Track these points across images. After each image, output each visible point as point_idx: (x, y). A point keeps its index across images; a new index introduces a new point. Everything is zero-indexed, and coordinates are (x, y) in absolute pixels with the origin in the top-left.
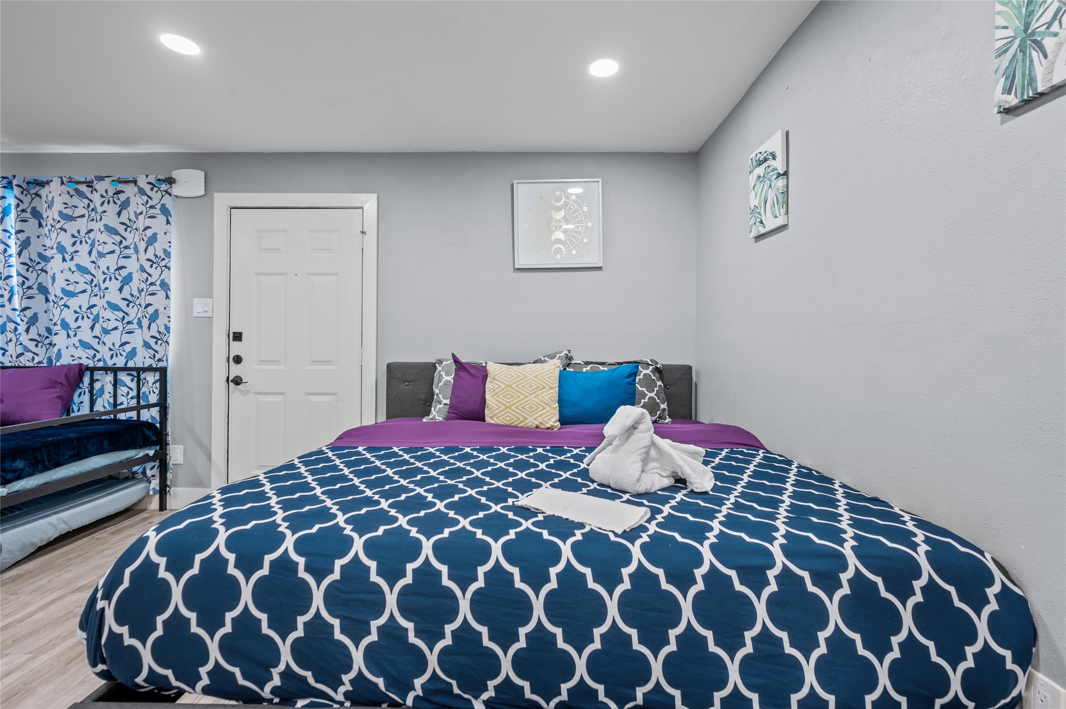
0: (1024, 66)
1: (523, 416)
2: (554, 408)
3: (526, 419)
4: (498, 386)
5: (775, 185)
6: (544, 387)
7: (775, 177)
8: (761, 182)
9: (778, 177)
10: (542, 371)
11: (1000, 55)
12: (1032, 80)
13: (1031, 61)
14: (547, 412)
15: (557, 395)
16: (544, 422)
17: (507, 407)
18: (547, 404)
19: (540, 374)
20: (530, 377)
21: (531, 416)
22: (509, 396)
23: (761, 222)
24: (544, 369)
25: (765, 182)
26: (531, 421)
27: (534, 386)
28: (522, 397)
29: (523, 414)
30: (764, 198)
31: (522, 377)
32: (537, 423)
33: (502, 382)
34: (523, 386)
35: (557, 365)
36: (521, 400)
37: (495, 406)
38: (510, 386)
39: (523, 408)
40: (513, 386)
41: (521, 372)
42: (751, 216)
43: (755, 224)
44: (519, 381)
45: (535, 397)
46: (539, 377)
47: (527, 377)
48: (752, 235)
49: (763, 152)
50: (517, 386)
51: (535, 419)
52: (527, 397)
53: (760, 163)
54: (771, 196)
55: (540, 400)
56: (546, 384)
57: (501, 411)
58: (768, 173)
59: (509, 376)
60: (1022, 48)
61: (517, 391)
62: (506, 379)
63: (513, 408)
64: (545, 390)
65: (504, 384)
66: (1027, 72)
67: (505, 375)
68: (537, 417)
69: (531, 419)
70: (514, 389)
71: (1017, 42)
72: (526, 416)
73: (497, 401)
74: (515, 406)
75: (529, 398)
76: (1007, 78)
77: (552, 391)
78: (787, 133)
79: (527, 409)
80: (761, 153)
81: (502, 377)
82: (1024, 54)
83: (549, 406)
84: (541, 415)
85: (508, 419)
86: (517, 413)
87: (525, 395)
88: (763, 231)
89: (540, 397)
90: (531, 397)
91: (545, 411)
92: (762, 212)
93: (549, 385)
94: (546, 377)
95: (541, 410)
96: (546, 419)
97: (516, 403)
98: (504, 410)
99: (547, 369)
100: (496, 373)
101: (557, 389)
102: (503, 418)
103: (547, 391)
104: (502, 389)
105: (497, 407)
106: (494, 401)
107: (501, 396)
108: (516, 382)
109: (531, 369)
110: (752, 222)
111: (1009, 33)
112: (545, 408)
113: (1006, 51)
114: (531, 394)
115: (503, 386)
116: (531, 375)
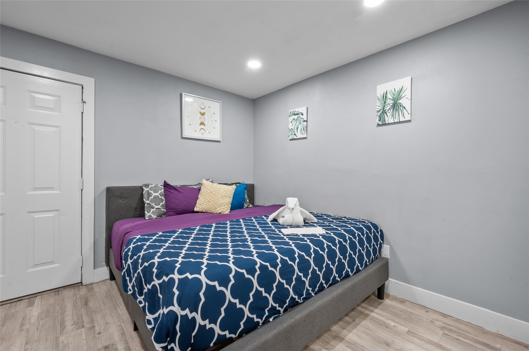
0: (383, 117)
1: (215, 207)
2: (229, 207)
3: (216, 208)
4: (206, 191)
5: (303, 124)
6: (227, 197)
7: (303, 121)
8: (295, 121)
9: (304, 121)
10: (227, 189)
11: (378, 112)
12: (385, 120)
13: (385, 116)
14: (226, 207)
15: (231, 201)
16: (224, 212)
17: (209, 201)
18: (227, 204)
19: (227, 190)
20: (222, 190)
21: (219, 208)
22: (211, 197)
23: (295, 134)
24: (228, 188)
25: (297, 121)
26: (218, 210)
27: (223, 195)
28: (217, 198)
29: (216, 206)
30: (297, 127)
31: (218, 189)
32: (221, 211)
33: (208, 190)
34: (218, 194)
35: (234, 188)
36: (216, 200)
37: (203, 200)
38: (212, 192)
39: (216, 203)
40: (213, 193)
41: (218, 187)
42: (289, 131)
43: (292, 134)
44: (217, 191)
45: (222, 200)
46: (226, 191)
47: (220, 190)
48: (290, 138)
49: (297, 111)
50: (215, 193)
51: (220, 209)
52: (219, 199)
53: (295, 115)
54: (300, 127)
55: (225, 202)
56: (228, 195)
57: (206, 202)
58: (299, 119)
59: (212, 188)
60: (383, 112)
61: (215, 195)
62: (211, 189)
63: (212, 202)
64: (227, 198)
65: (210, 191)
66: (384, 118)
67: (210, 187)
68: (221, 209)
69: (218, 209)
70: (213, 194)
71: (382, 111)
72: (217, 207)
73: (205, 198)
74: (213, 202)
75: (219, 200)
76: (379, 118)
77: (230, 199)
78: (307, 108)
79: (218, 204)
80: (295, 111)
81: (209, 187)
82: (383, 114)
83: (228, 205)
84: (223, 208)
85: (208, 207)
86: (213, 205)
87: (218, 198)
88: (295, 137)
89: (224, 200)
90: (221, 199)
91: (225, 207)
92: (296, 131)
93: (229, 196)
94: (229, 192)
95: (224, 206)
96: (225, 211)
97: (213, 201)
98: (207, 202)
99: (230, 189)
100: (206, 185)
101: (232, 198)
102: (206, 206)
103: (228, 198)
104: (208, 193)
105: (204, 200)
106: (203, 198)
107: (207, 196)
108: (215, 191)
109: (223, 187)
110: (290, 133)
111: (380, 108)
112: (225, 206)
113: (379, 112)
114: (221, 198)
115: (209, 192)
116: (222, 189)
